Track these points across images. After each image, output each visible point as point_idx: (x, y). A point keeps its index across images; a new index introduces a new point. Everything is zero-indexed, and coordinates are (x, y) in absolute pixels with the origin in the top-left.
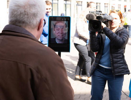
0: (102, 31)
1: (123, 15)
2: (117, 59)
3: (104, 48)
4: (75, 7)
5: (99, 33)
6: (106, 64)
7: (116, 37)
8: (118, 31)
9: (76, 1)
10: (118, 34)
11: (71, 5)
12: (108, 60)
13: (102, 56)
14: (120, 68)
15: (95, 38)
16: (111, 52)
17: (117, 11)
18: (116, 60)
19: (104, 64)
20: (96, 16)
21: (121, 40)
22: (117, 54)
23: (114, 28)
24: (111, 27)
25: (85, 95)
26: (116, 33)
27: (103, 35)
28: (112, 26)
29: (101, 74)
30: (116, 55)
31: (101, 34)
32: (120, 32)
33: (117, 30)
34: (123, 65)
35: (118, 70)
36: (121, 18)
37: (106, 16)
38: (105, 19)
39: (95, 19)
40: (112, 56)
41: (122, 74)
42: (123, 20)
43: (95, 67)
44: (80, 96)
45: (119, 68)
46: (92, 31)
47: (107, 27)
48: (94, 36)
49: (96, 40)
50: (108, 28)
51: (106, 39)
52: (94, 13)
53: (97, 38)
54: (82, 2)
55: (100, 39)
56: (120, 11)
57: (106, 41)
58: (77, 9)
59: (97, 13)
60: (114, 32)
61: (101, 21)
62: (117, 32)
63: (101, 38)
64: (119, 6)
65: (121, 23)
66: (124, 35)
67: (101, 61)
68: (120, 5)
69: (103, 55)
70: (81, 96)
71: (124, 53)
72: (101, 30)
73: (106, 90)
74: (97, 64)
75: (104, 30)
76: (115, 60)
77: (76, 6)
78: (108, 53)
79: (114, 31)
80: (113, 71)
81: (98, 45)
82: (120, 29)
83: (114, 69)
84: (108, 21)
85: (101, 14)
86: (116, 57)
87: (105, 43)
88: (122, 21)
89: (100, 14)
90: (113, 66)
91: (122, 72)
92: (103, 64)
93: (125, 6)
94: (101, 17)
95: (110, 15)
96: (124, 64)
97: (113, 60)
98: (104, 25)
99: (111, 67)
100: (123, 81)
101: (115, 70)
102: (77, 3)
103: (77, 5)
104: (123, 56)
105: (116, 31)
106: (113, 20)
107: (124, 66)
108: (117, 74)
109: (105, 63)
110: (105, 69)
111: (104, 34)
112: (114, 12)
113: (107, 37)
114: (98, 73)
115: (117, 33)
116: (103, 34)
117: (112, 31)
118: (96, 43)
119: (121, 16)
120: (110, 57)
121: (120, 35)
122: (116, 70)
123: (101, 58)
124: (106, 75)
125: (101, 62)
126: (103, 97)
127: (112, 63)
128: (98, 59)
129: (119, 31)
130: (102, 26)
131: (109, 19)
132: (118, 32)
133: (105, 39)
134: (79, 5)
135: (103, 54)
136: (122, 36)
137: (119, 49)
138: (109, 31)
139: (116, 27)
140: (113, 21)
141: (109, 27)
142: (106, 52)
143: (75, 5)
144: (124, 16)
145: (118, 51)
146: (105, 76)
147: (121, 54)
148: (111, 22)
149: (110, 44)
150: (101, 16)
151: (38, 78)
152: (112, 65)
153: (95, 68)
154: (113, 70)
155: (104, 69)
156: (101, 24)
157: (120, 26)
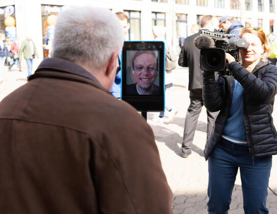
0: (227, 70)
1: (267, 39)
2: (258, 124)
3: (231, 103)
4: (173, 24)
5: (222, 74)
6: (236, 134)
7: (254, 81)
8: (258, 68)
9: (176, 14)
10: (259, 76)
11: (165, 21)
12: (241, 128)
13: (229, 120)
14: (264, 141)
15: (214, 83)
16: (246, 112)
17: (255, 29)
18: (257, 126)
19: (233, 135)
20: (214, 40)
21: (265, 87)
22: (259, 116)
23: (251, 63)
24: (244, 61)
25: (196, 196)
26: (254, 74)
27: (230, 78)
28: (247, 59)
29: (227, 155)
30: (255, 116)
31: (225, 76)
32: (263, 71)
33: (256, 66)
34: (270, 137)
35: (260, 146)
36: (263, 43)
37: (235, 41)
38: (232, 45)
39: (213, 45)
40: (248, 118)
41: (268, 153)
42: (268, 46)
43: (214, 141)
44: (186, 198)
45: (262, 142)
46: (206, 70)
47: (237, 61)
48: (210, 80)
49: (215, 87)
50: (238, 63)
51: (236, 85)
52: (209, 34)
53: (217, 83)
54: (187, 15)
55: (224, 86)
56: (261, 30)
57: (235, 89)
58: (177, 29)
59: (215, 35)
60: (251, 72)
61: (225, 51)
62: (256, 70)
63: (224, 83)
64: (260, 21)
65: (264, 52)
66: (271, 77)
67: (226, 129)
68: (262, 19)
69: (231, 118)
70: (188, 198)
71: (272, 112)
72: (225, 67)
73: (238, 186)
74: (219, 135)
75: (231, 67)
76: (254, 126)
77: (175, 22)
78: (240, 113)
79: (251, 68)
80: (250, 149)
81: (220, 98)
82: (264, 65)
83: (253, 145)
84: (238, 49)
85: (223, 37)
86: (256, 121)
87: (234, 95)
88: (265, 49)
89: (222, 35)
90: (251, 139)
91: (269, 149)
92: (231, 135)
93: (272, 22)
94: (223, 41)
95: (241, 37)
96: (271, 133)
97: (250, 127)
98: (230, 58)
99: (246, 140)
100: (271, 168)
101: (255, 147)
102: (178, 17)
103: (177, 21)
104: (271, 119)
105: (255, 68)
106: (248, 48)
107: (272, 139)
108: (259, 155)
109: (233, 133)
110: (235, 144)
111: (231, 75)
112: (250, 32)
113: (236, 81)
114: (220, 154)
115: (256, 72)
116: (229, 75)
117: (247, 69)
118: (215, 94)
119: (263, 39)
120: (243, 121)
121: (263, 76)
122: (257, 147)
123: (226, 123)
124: (237, 156)
125: (227, 131)
126: (231, 199)
127: (248, 133)
128: (221, 126)
129: (261, 68)
130: (227, 60)
131: (239, 46)
132: (258, 70)
133: (233, 87)
134: (181, 21)
135: (230, 116)
136: (267, 79)
137: (262, 106)
138: (240, 69)
139: (255, 61)
140: (248, 50)
141: (241, 62)
142: (235, 111)
143: (173, 21)
144: (270, 40)
145: (259, 110)
146: (235, 159)
147: (267, 115)
148: (245, 51)
149: (244, 95)
150: (224, 39)
151: (102, 158)
152: (249, 138)
153: (215, 143)
154: (251, 147)
155: (233, 145)
156: (224, 55)
157: (261, 59)
